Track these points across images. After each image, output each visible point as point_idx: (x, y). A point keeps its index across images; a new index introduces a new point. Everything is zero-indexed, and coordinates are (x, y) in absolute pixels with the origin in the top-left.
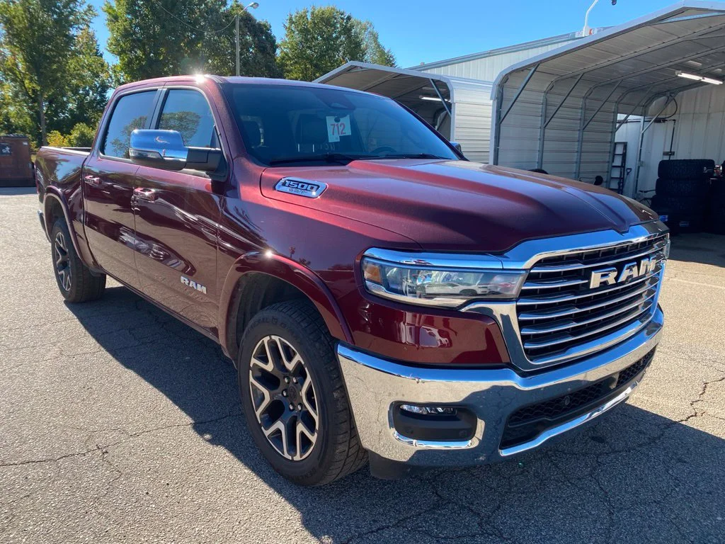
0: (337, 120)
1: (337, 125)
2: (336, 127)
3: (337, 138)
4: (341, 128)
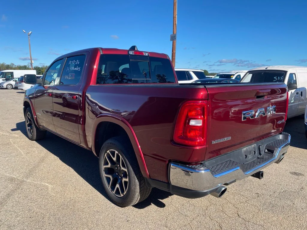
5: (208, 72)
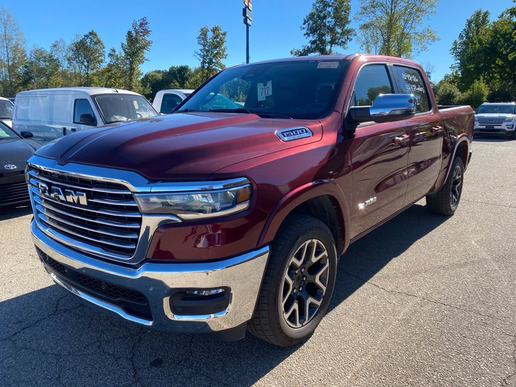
0: (265, 85)
1: (265, 89)
2: (264, 90)
3: (264, 98)
4: (267, 91)
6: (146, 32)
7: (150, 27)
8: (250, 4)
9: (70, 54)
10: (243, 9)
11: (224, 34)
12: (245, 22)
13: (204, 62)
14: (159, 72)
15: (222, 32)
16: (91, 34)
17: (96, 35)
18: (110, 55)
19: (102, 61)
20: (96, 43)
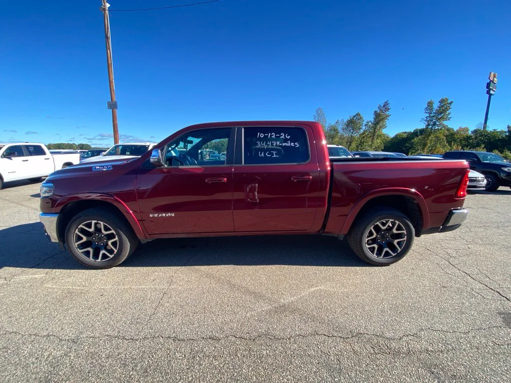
5: (90, 146)
6: (388, 109)
7: (390, 106)
8: (495, 79)
9: (345, 127)
10: (488, 83)
11: (451, 103)
12: (488, 92)
13: (429, 125)
14: (405, 133)
15: (449, 102)
16: (357, 115)
17: (360, 115)
18: (366, 125)
19: (361, 128)
20: (358, 119)
